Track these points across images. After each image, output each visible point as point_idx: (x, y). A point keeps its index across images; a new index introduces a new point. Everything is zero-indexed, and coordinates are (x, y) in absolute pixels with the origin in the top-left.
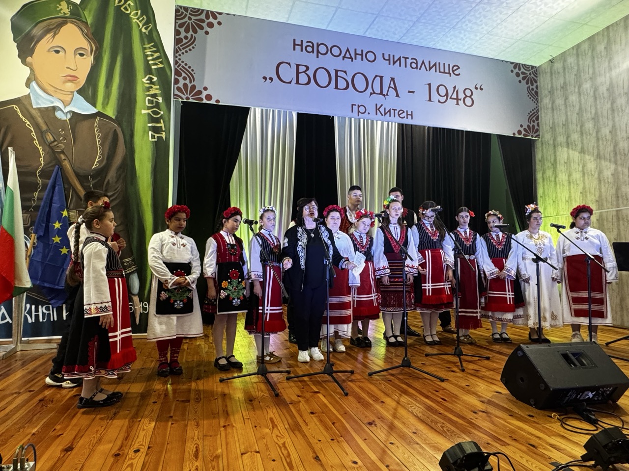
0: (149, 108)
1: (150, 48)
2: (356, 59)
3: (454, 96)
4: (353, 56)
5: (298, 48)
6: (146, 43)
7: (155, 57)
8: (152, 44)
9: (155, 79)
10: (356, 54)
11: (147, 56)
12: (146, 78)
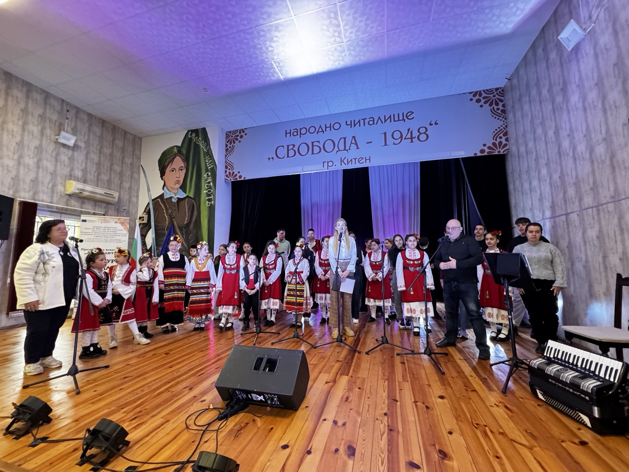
0: (207, 189)
1: (208, 159)
2: (326, 131)
3: (409, 136)
4: (324, 130)
5: (288, 135)
6: (206, 156)
8: (209, 156)
9: (210, 174)
10: (326, 128)
12: (206, 174)
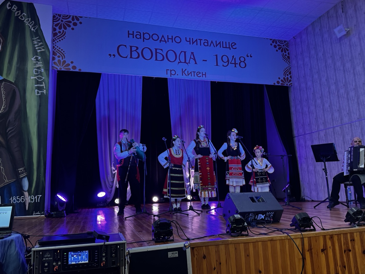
0: (35, 76)
1: (36, 40)
2: (168, 41)
3: (233, 62)
5: (131, 36)
6: (34, 37)
7: (39, 45)
8: (38, 37)
9: (40, 58)
10: (168, 39)
11: (35, 44)
12: (34, 58)
